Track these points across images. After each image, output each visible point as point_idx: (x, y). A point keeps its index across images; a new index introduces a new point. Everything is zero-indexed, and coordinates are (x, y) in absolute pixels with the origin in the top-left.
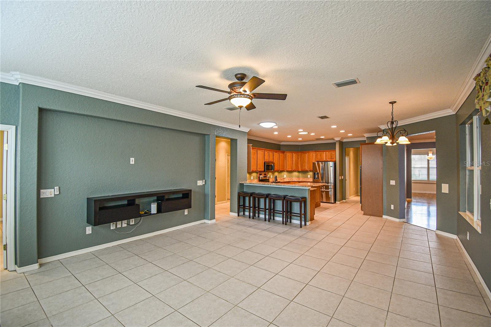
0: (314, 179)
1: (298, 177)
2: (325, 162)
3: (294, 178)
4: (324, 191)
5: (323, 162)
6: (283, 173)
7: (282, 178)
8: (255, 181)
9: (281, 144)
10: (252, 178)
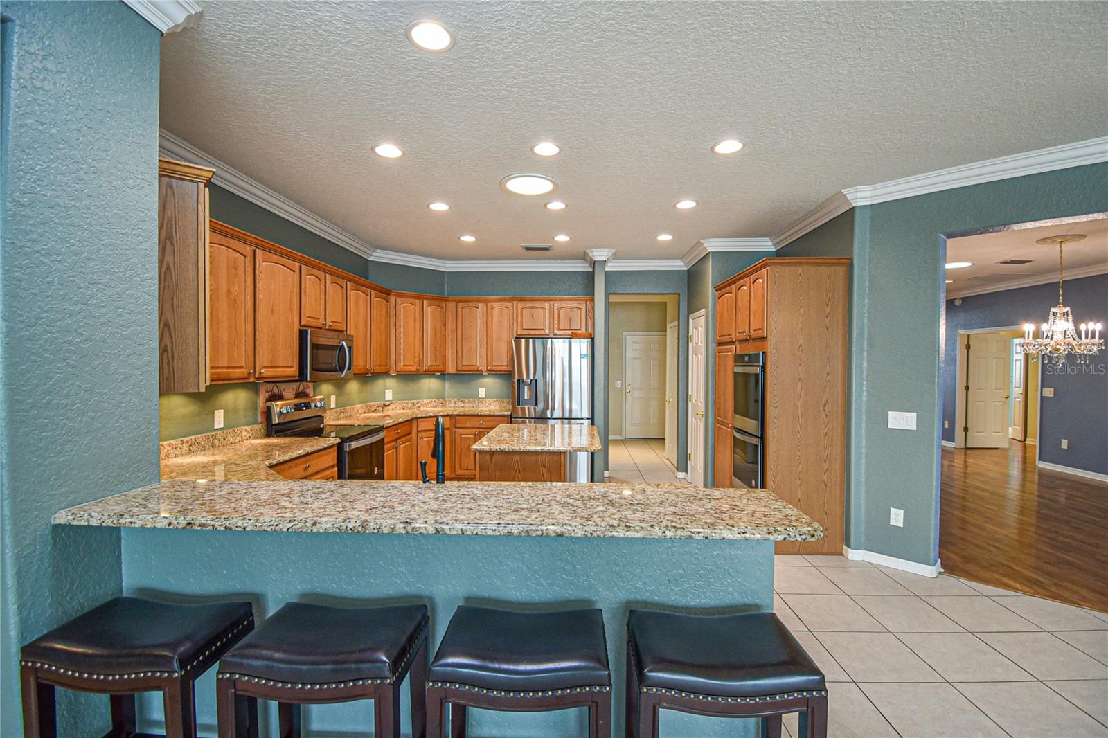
0: (519, 404)
1: (441, 396)
3: (425, 401)
6: (380, 383)
7: (374, 403)
8: (244, 433)
9: (370, 259)
10: (219, 419)
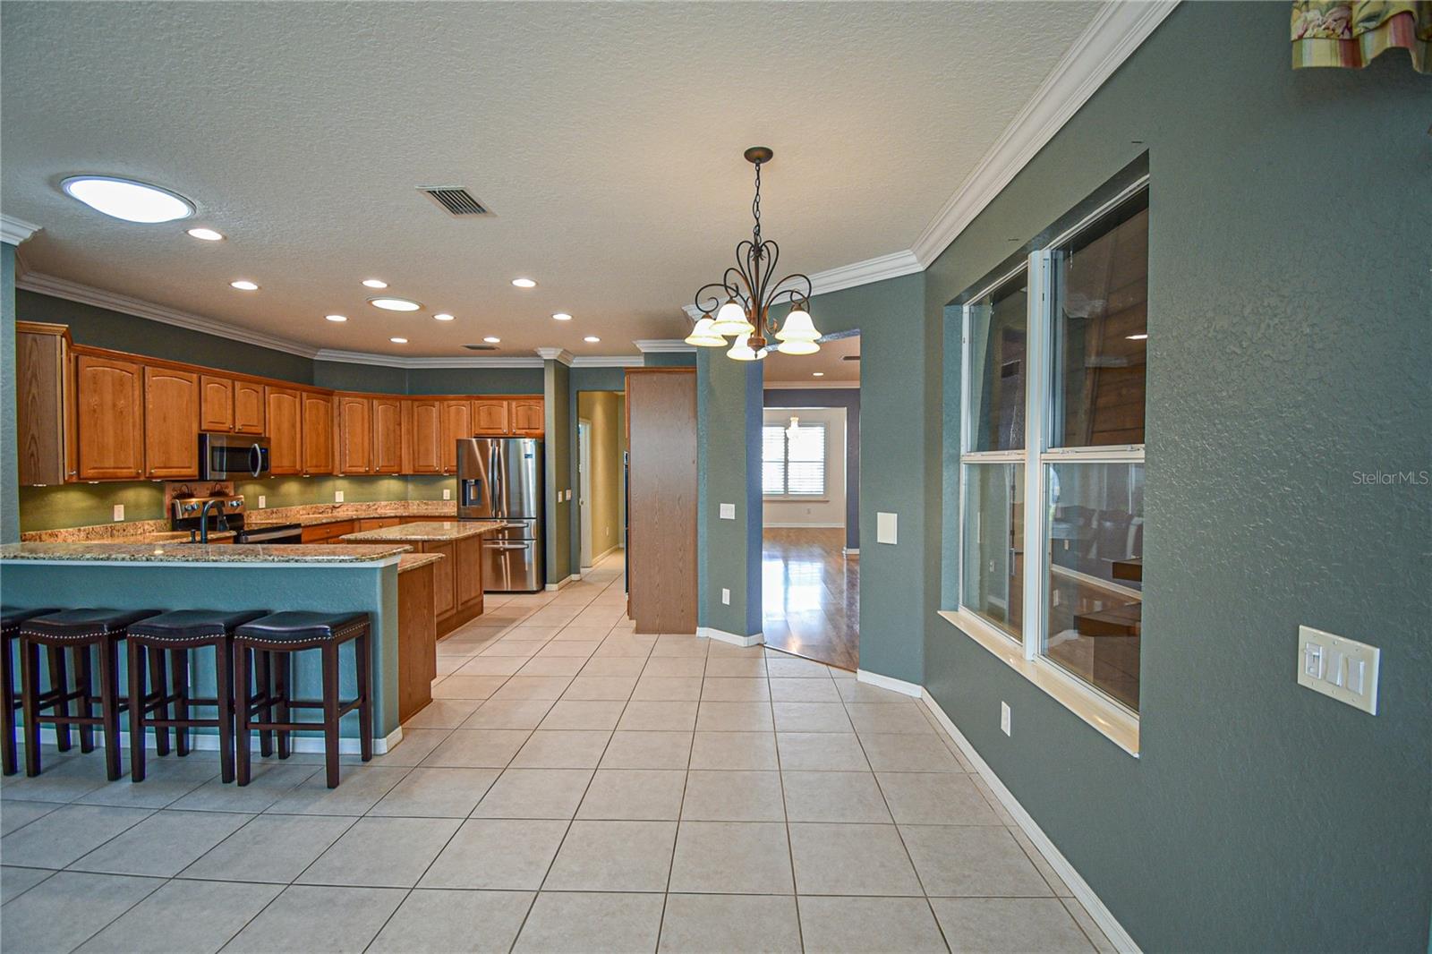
0: (464, 504)
1: (403, 498)
2: (507, 438)
3: (383, 503)
4: (506, 550)
5: (502, 440)
6: (328, 486)
7: (322, 505)
8: (146, 527)
9: (315, 358)
10: (119, 513)
